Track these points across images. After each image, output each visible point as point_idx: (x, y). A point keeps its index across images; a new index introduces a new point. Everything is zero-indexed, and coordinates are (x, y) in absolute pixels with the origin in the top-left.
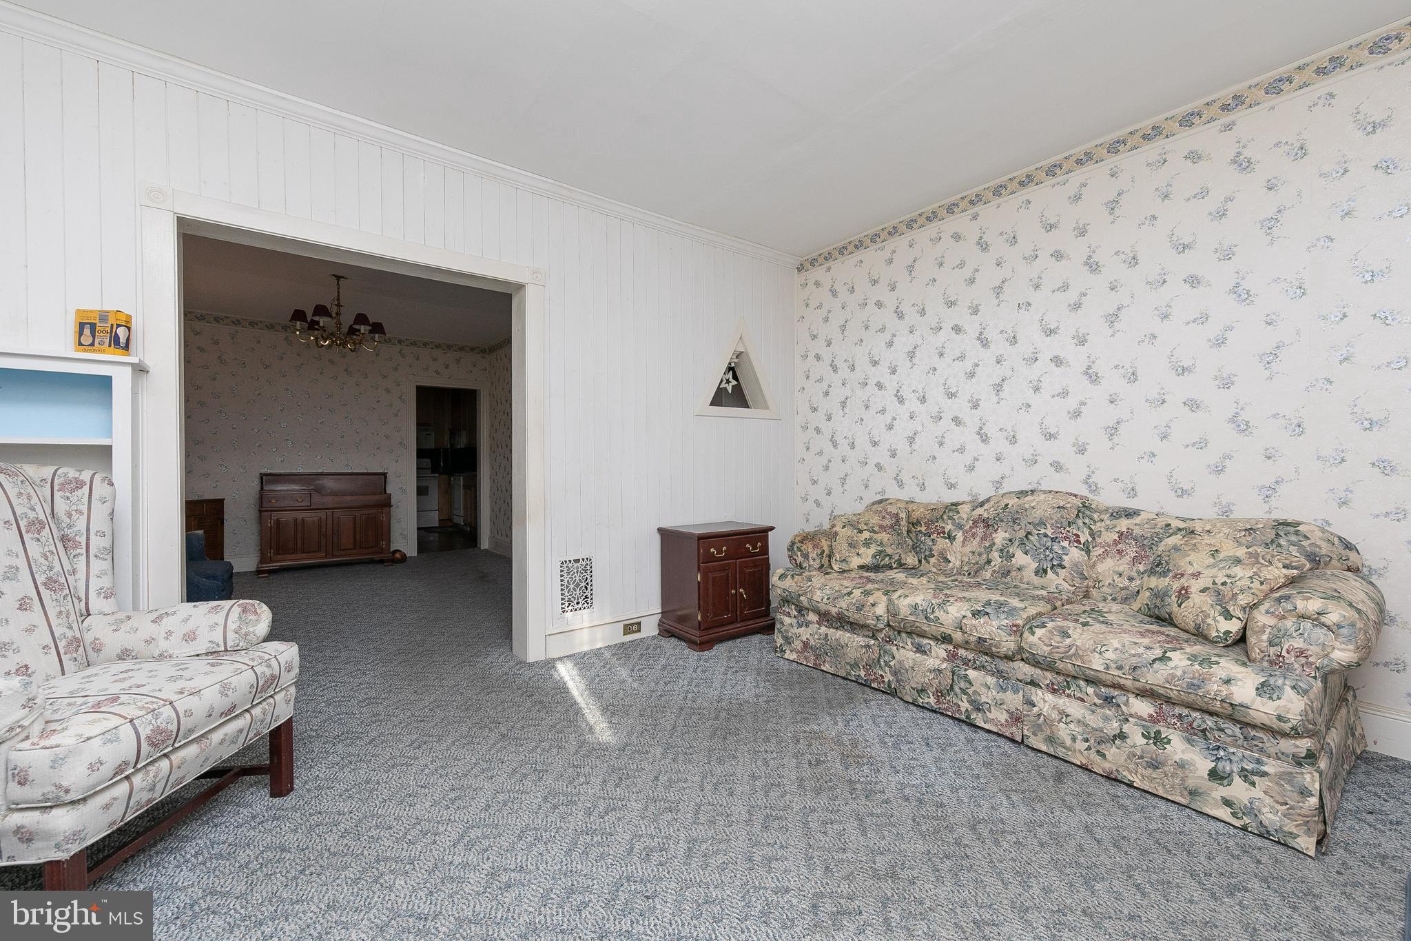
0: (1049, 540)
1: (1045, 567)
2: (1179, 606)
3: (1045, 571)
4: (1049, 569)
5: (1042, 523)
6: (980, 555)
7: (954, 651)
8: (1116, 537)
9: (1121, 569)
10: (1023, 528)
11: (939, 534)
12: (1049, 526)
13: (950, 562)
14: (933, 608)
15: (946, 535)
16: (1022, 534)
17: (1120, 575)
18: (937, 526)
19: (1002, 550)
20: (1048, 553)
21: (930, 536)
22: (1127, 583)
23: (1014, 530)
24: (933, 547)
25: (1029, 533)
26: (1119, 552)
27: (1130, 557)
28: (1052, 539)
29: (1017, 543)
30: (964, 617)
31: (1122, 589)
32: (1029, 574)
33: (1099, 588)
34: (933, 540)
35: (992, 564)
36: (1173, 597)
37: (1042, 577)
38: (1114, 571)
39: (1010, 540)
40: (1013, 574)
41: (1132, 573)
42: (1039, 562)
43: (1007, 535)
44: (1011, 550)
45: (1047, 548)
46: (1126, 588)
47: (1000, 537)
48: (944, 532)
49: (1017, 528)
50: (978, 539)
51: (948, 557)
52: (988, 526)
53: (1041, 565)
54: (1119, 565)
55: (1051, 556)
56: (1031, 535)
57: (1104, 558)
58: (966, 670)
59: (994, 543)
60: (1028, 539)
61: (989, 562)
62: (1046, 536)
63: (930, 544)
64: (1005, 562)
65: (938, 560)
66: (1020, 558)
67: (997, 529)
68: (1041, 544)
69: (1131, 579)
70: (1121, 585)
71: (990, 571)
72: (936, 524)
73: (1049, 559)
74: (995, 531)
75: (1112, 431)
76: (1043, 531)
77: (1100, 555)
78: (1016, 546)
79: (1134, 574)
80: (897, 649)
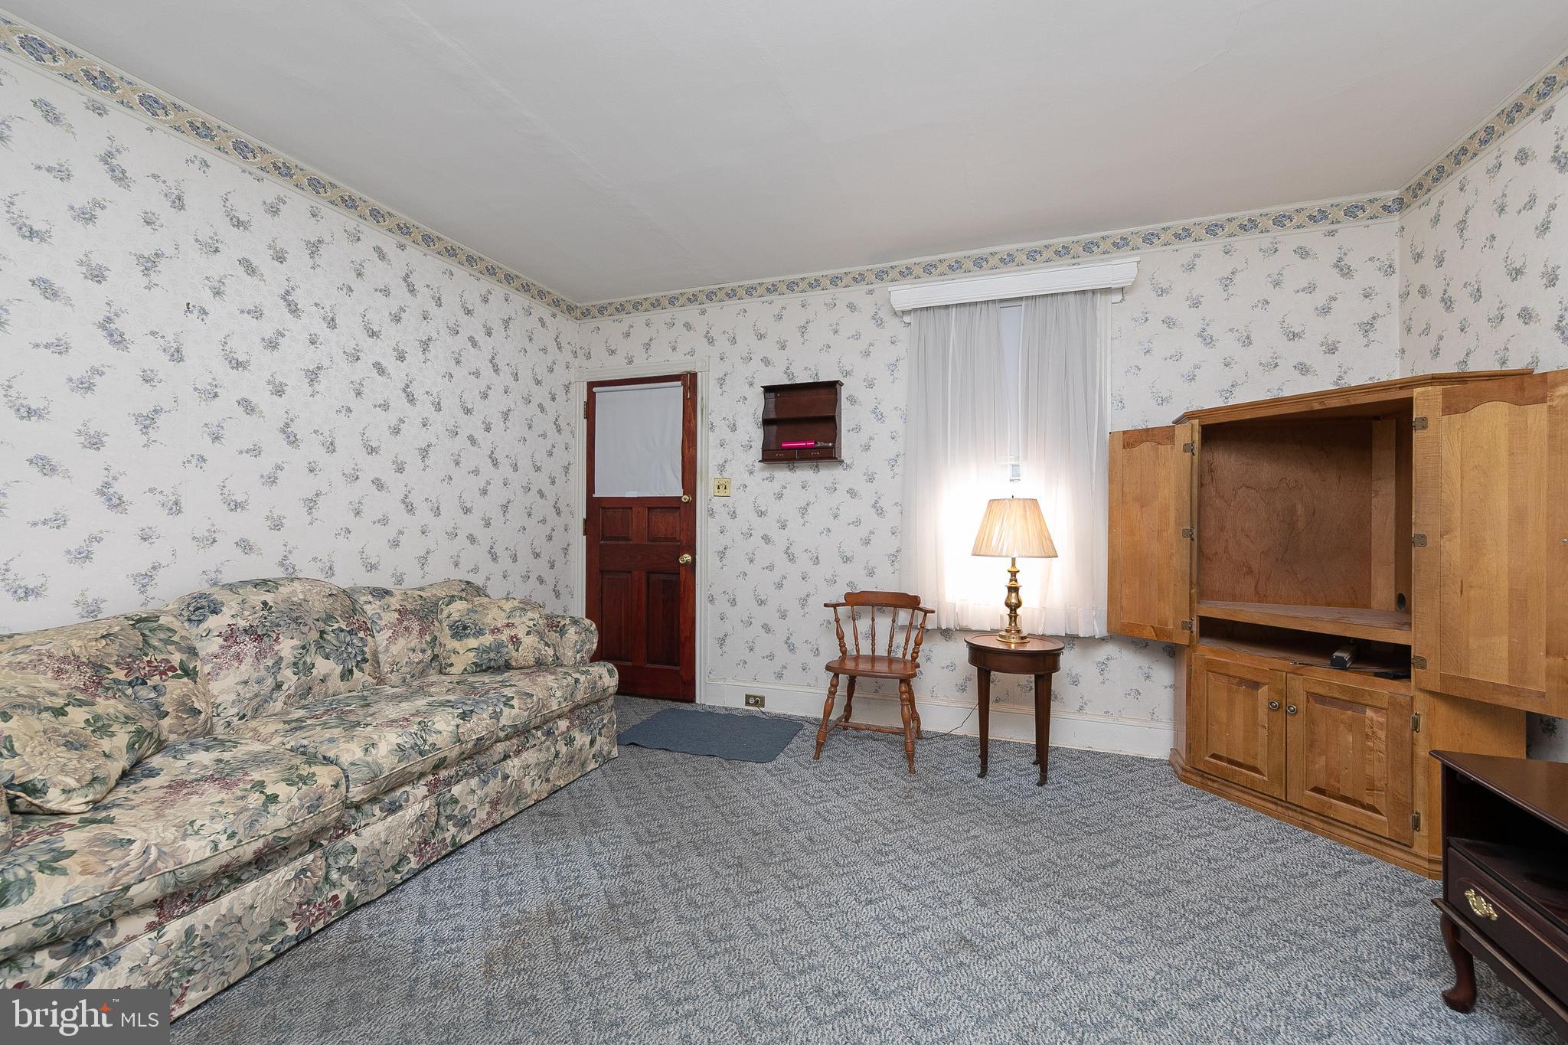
0: (347, 634)
1: (350, 667)
2: (517, 650)
3: (351, 672)
4: (354, 668)
5: (329, 618)
6: (259, 682)
7: (434, 780)
8: (397, 615)
9: (412, 645)
10: (313, 627)
11: (162, 673)
12: (339, 619)
13: (200, 712)
14: (422, 737)
15: (179, 672)
16: (315, 635)
17: (414, 651)
18: (149, 662)
19: (295, 664)
20: (350, 650)
21: (144, 683)
22: (421, 656)
23: (303, 634)
24: (161, 700)
25: (322, 632)
26: (406, 629)
27: (417, 631)
28: (349, 632)
29: (313, 649)
30: (458, 726)
31: (418, 663)
32: (335, 684)
33: (398, 671)
34: (155, 688)
35: (285, 687)
36: (510, 646)
37: (348, 680)
38: (408, 649)
39: (304, 647)
40: (316, 689)
41: (423, 646)
42: (343, 663)
43: (296, 642)
44: (308, 660)
45: (348, 645)
46: (421, 661)
47: (287, 647)
48: (173, 666)
49: (305, 629)
50: (248, 660)
51: (196, 705)
52: (260, 638)
53: (346, 666)
54: (410, 642)
55: (354, 652)
56: (326, 634)
57: (396, 639)
58: (450, 791)
59: (281, 658)
60: (325, 640)
61: (278, 686)
62: (342, 631)
63: (152, 695)
64: (304, 678)
65: (177, 717)
66: (324, 666)
67: (278, 638)
68: (340, 642)
69: (423, 651)
70: (416, 660)
71: (282, 699)
72: (146, 659)
73: (352, 656)
74: (275, 640)
75: (311, 504)
76: (336, 626)
77: (390, 637)
78: (314, 652)
79: (424, 646)
80: (357, 835)
